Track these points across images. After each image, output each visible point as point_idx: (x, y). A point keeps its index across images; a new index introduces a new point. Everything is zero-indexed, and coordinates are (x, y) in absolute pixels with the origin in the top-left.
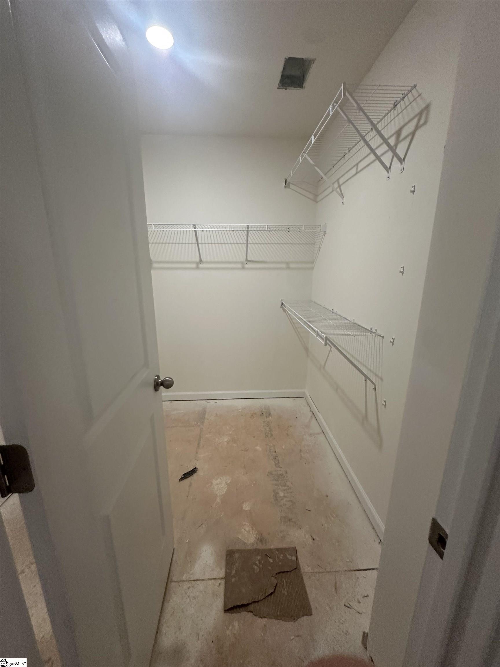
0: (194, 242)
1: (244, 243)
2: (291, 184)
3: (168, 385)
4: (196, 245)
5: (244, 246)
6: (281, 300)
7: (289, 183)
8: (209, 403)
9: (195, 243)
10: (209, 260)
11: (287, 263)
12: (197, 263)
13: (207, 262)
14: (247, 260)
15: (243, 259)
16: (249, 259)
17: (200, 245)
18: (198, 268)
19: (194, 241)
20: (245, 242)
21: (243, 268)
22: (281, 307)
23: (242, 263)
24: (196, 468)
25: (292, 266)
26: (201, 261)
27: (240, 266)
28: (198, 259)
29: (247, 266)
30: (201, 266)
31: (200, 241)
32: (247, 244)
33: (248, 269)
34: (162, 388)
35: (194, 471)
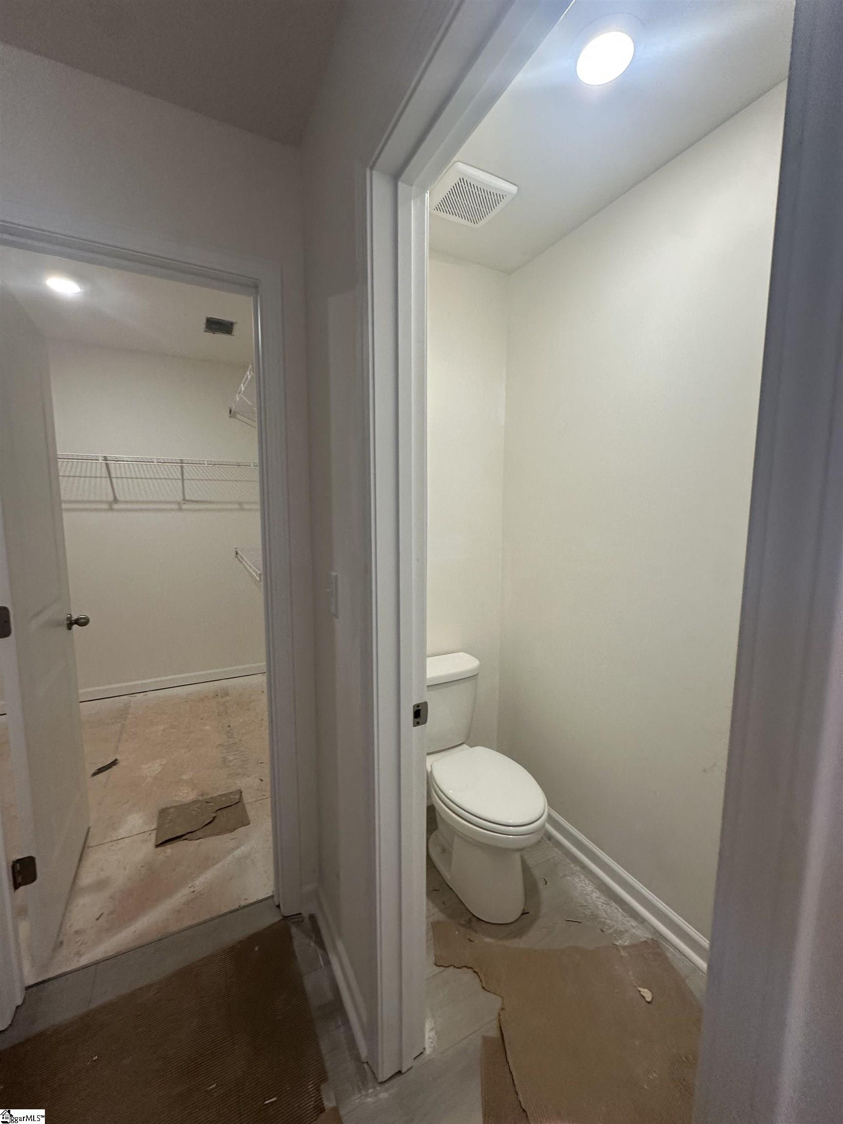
0: (104, 476)
1: (179, 479)
2: (237, 415)
3: (82, 622)
4: (108, 479)
5: (180, 482)
6: (236, 548)
7: (235, 413)
8: (135, 696)
9: (106, 478)
10: (128, 498)
11: (240, 504)
12: (110, 504)
13: (126, 502)
14: (184, 500)
15: (179, 498)
16: (187, 498)
17: (114, 480)
18: (111, 509)
19: (104, 473)
20: (180, 477)
21: (180, 509)
22: (237, 557)
23: (179, 503)
24: (116, 760)
25: (246, 506)
26: (116, 500)
27: (175, 506)
28: (111, 498)
29: (184, 507)
30: (116, 506)
32: (183, 479)
33: (187, 510)
34: (75, 627)
35: (114, 763)
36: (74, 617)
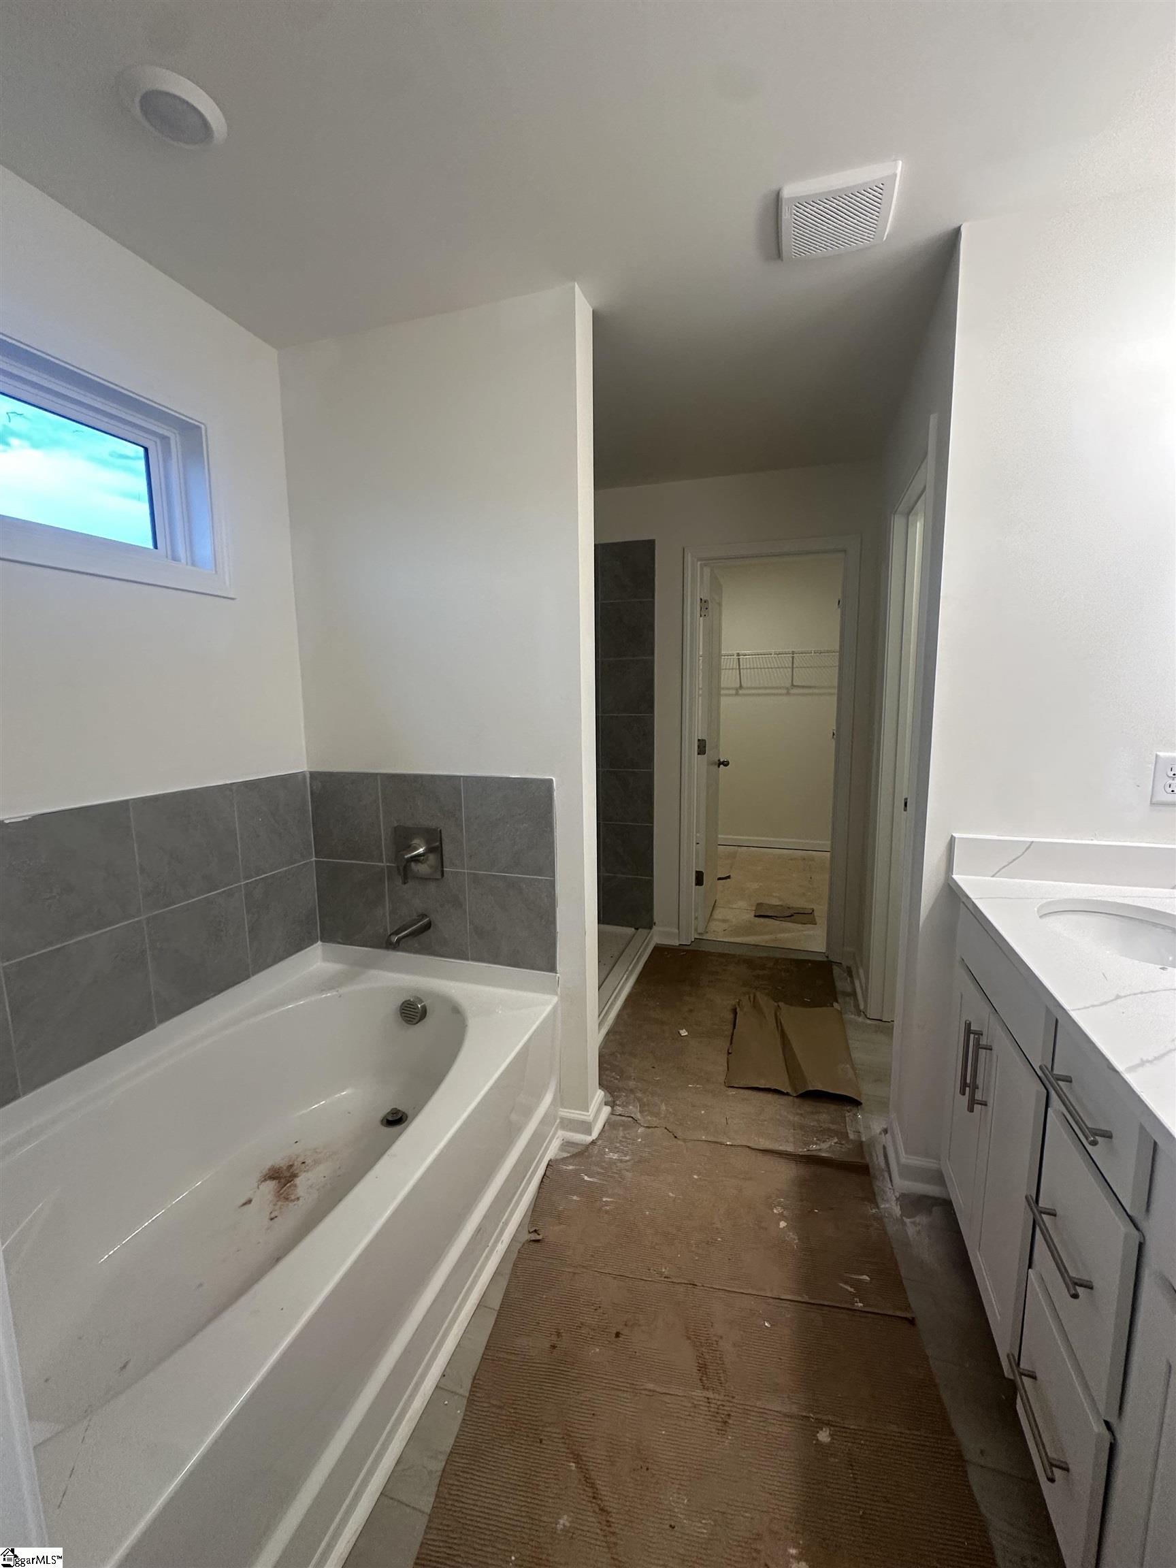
0: (735, 667)
1: (789, 667)
3: (726, 764)
4: (738, 670)
5: (790, 670)
9: (736, 669)
10: (749, 686)
12: (737, 689)
13: (748, 688)
14: (792, 685)
15: (788, 684)
16: (795, 684)
17: (742, 670)
18: (737, 694)
20: (791, 666)
21: (788, 694)
23: (787, 688)
26: (741, 687)
27: (784, 691)
28: (738, 685)
29: (792, 691)
30: (740, 692)
31: (741, 667)
32: (793, 668)
33: (794, 694)
34: (722, 766)
35: (729, 877)
36: (722, 760)
